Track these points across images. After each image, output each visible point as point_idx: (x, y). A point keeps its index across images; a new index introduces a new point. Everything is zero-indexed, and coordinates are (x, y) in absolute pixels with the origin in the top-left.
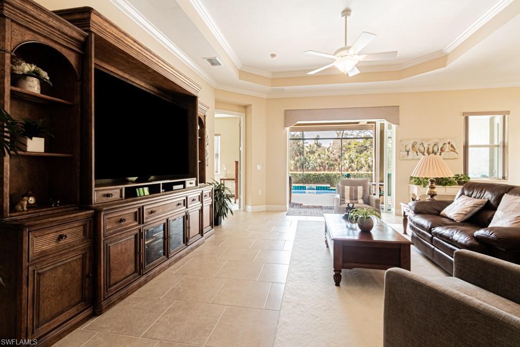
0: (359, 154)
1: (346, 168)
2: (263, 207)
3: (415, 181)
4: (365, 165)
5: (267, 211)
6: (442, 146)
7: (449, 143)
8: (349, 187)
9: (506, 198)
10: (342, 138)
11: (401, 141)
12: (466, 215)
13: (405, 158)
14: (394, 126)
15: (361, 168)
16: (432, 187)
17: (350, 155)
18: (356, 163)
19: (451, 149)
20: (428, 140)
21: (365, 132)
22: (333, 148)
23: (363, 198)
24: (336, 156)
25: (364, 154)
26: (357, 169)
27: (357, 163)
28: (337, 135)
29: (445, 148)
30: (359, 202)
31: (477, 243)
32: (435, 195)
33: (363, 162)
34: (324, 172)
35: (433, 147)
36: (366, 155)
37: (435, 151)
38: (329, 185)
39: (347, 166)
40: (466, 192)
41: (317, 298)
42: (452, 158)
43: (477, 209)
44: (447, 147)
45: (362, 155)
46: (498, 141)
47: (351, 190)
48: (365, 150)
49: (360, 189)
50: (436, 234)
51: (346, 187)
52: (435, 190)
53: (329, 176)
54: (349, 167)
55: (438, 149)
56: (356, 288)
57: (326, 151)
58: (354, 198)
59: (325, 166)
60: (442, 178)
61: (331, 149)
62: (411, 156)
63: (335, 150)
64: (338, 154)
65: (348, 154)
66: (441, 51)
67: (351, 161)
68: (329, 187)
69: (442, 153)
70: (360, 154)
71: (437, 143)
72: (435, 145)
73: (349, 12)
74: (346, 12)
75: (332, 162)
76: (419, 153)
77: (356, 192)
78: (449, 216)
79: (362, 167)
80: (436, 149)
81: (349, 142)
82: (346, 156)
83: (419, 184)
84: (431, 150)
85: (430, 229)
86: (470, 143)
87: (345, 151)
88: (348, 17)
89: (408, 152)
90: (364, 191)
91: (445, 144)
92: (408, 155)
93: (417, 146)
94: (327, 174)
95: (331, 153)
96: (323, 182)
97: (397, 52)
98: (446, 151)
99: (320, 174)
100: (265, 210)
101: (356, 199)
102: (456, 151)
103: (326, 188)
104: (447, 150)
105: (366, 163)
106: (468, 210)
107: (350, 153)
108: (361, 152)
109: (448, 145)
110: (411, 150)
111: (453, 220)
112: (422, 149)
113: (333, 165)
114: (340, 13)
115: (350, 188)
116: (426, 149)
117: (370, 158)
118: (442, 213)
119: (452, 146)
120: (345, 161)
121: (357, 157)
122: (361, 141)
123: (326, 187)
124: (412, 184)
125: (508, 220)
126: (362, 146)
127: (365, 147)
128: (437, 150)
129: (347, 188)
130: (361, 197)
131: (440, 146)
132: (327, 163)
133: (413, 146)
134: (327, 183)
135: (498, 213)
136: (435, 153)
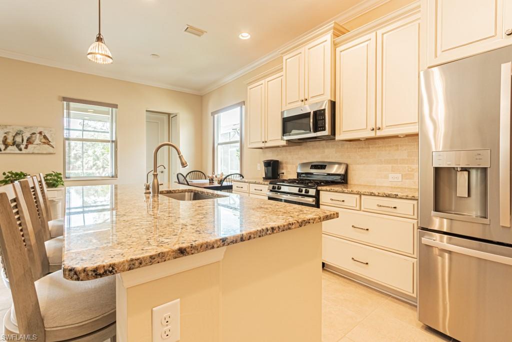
6: (29, 136)
7: (40, 133)
19: (44, 140)
29: (33, 139)
35: (14, 137)
37: (17, 143)
42: (45, 152)
44: (37, 139)
55: (23, 141)
69: (30, 146)
71: (21, 131)
72: (17, 134)
80: (18, 139)
84: (10, 140)
91: (34, 134)
98: (35, 143)
102: (51, 143)
104: (37, 141)
109: (38, 135)
119: (45, 137)
128: (21, 141)
131: (26, 135)
136: (18, 146)
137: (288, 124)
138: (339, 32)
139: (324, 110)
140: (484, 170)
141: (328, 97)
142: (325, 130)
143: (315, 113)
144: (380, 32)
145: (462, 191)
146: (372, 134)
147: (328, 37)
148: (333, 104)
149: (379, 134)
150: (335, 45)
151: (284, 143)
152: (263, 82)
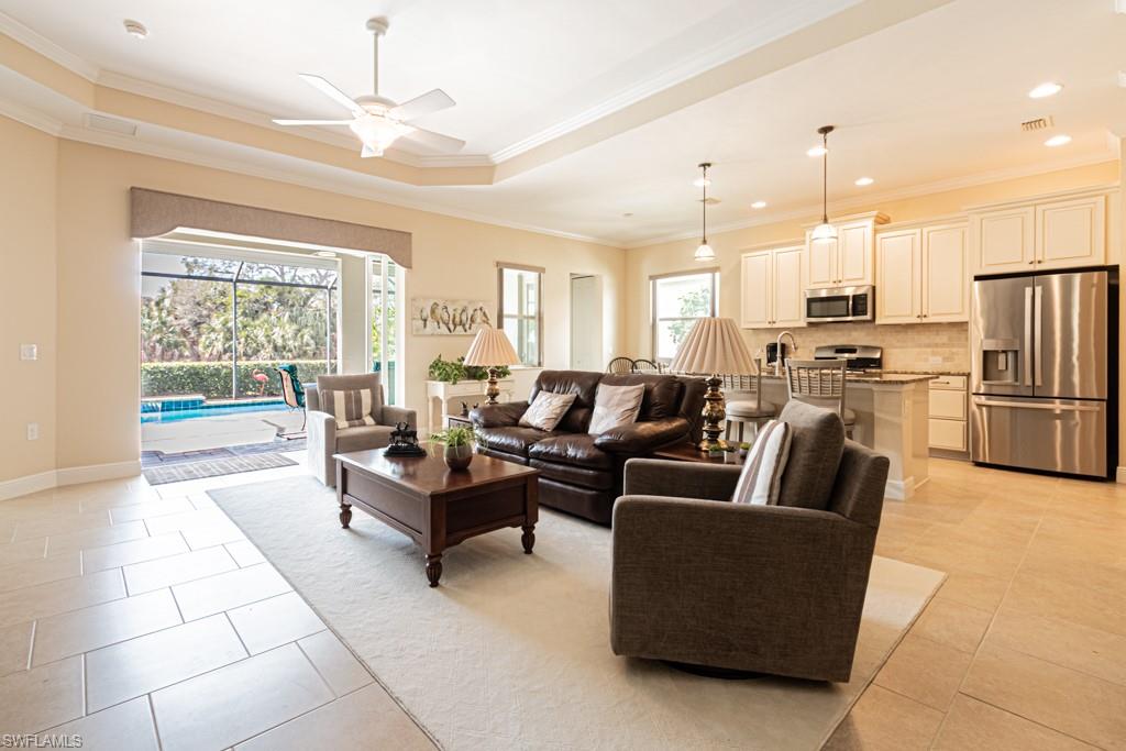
0: (250, 319)
1: (215, 352)
2: (49, 479)
3: (440, 374)
4: (266, 345)
5: (60, 488)
6: (472, 312)
7: (481, 308)
8: (342, 393)
9: (603, 391)
10: (238, 281)
11: (414, 300)
12: (556, 419)
13: (421, 333)
14: (401, 271)
15: (256, 352)
16: (493, 383)
17: (227, 322)
18: (243, 340)
19: (484, 318)
20: (454, 302)
21: (264, 271)
22: (173, 301)
23: (371, 414)
24: (185, 321)
25: (262, 319)
26: (245, 354)
27: (246, 341)
28: (186, 269)
29: (475, 316)
30: (367, 423)
31: (602, 453)
32: (497, 394)
33: (261, 339)
34: (181, 363)
35: (461, 314)
36: (266, 321)
37: (463, 322)
38: (200, 397)
39: (219, 346)
40: (544, 387)
41: (423, 622)
43: (567, 408)
44: (479, 317)
45: (257, 322)
46: (532, 310)
47: (348, 399)
48: (266, 310)
49: (366, 394)
50: (538, 455)
51: (336, 392)
52: (497, 387)
53: (197, 374)
54: (225, 351)
55: (467, 319)
56: (467, 577)
57: (155, 308)
58: (354, 417)
59: (154, 348)
60: (477, 367)
61: (167, 303)
62: (429, 330)
63: (179, 308)
64: (190, 317)
65: (222, 319)
66: (486, 157)
67: (228, 335)
68: (201, 402)
69: (473, 326)
70: (253, 319)
71: (466, 307)
72: (463, 311)
73: (384, 27)
74: (379, 25)
75: (173, 338)
76: (441, 324)
77: (359, 401)
78: (534, 424)
79: (259, 351)
80: (464, 318)
81: (219, 288)
82: (216, 323)
83: (446, 380)
84: (457, 320)
85: (526, 447)
86: (505, 312)
87: (210, 310)
88: (380, 38)
89: (425, 320)
90: (374, 398)
91: (476, 309)
92: (425, 326)
93: (439, 311)
94: (192, 368)
95: (169, 313)
96: (181, 388)
97: (464, 142)
98: (477, 323)
99: (170, 369)
100: (54, 485)
101: (359, 417)
102: (489, 322)
103: (194, 405)
104: (478, 320)
105: (269, 342)
106: (558, 411)
107: (226, 316)
108: (255, 315)
109: (479, 311)
110: (430, 319)
111: (540, 430)
112: (445, 317)
113: (177, 345)
114: (366, 21)
115: (346, 395)
116: (451, 317)
117: (276, 330)
118: (522, 421)
119: (485, 314)
120: (213, 336)
121: (245, 327)
122: (254, 288)
123: (194, 402)
124: (435, 379)
125: (613, 418)
126: (257, 301)
127: (265, 304)
129: (339, 395)
130: (369, 410)
131: (470, 312)
132: (160, 341)
133: (433, 312)
134: (194, 390)
135: (598, 410)
136: (464, 326)
137: (815, 305)
138: (882, 221)
139: (866, 295)
140: (1016, 352)
141: (869, 281)
142: (866, 314)
143: (855, 297)
144: (925, 230)
145: (1002, 366)
146: (918, 321)
147: (869, 224)
148: (874, 288)
149: (925, 320)
150: (876, 232)
151: (805, 325)
152: (769, 252)
